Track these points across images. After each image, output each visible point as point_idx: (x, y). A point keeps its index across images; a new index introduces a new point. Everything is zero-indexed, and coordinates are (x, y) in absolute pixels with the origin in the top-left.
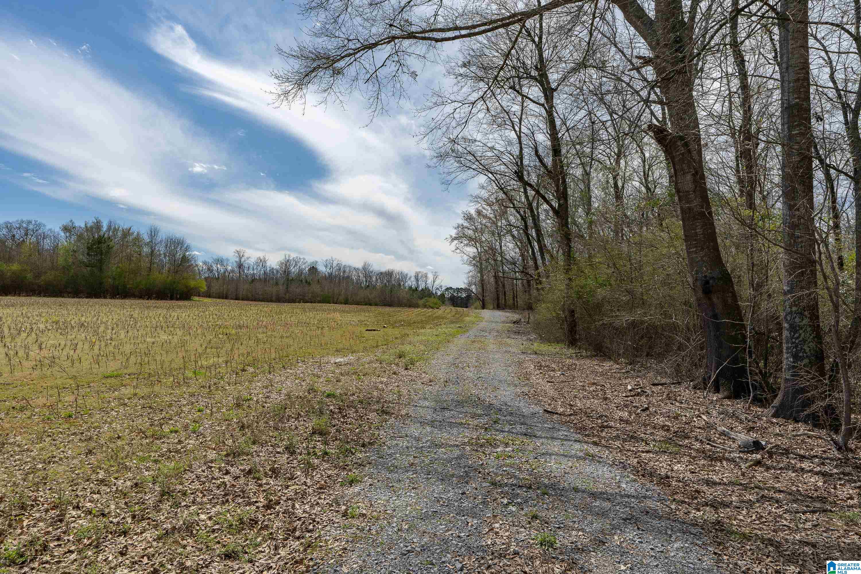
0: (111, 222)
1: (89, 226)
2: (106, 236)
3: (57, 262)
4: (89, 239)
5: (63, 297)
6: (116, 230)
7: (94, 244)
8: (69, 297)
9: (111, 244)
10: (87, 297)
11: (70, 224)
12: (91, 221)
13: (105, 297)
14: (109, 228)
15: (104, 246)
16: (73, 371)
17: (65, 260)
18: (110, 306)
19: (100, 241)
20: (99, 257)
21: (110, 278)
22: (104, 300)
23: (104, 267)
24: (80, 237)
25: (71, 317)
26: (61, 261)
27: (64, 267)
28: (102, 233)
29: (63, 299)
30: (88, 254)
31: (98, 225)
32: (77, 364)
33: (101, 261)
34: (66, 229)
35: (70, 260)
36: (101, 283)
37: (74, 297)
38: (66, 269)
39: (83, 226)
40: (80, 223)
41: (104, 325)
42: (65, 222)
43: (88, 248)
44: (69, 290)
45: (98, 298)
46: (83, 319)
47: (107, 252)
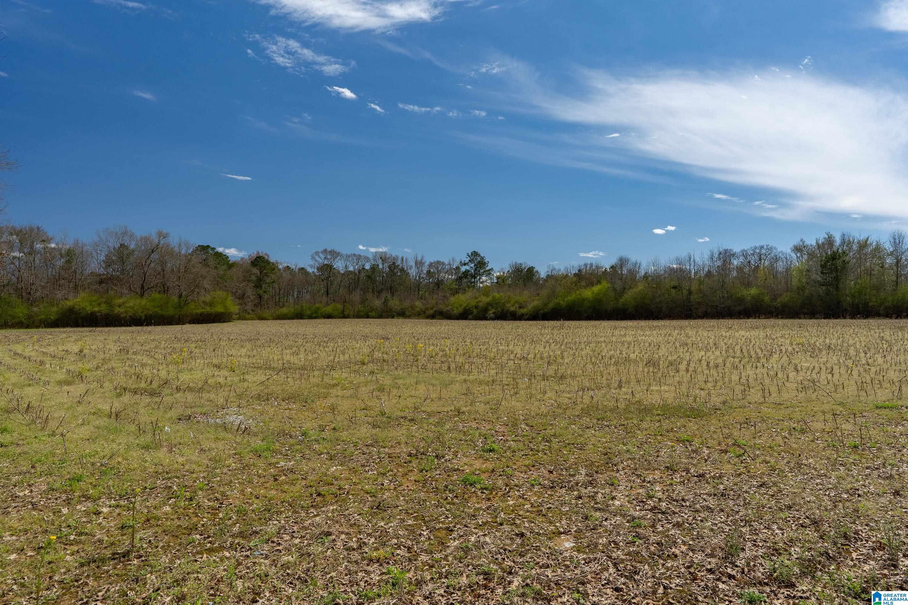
0: (844, 235)
1: (820, 242)
2: (840, 251)
3: (791, 284)
4: (821, 256)
5: (800, 318)
6: (850, 244)
7: (828, 261)
8: (806, 318)
9: (847, 259)
10: (825, 318)
11: (801, 243)
12: (822, 237)
13: (844, 318)
14: (843, 242)
15: (839, 262)
16: (838, 397)
17: (799, 280)
18: (853, 327)
19: (834, 257)
20: (834, 275)
21: (848, 296)
22: (843, 320)
23: (841, 286)
24: (811, 255)
25: (814, 339)
26: (795, 282)
27: (798, 288)
28: (835, 249)
29: (800, 321)
30: (822, 273)
31: (830, 241)
32: (840, 389)
33: (837, 279)
34: (798, 249)
35: (804, 280)
36: (839, 302)
37: (811, 318)
38: (801, 289)
39: (814, 243)
40: (811, 241)
41: (852, 348)
42: (795, 241)
43: (821, 266)
44: (805, 310)
45: (836, 319)
46: (827, 341)
47: (844, 268)
